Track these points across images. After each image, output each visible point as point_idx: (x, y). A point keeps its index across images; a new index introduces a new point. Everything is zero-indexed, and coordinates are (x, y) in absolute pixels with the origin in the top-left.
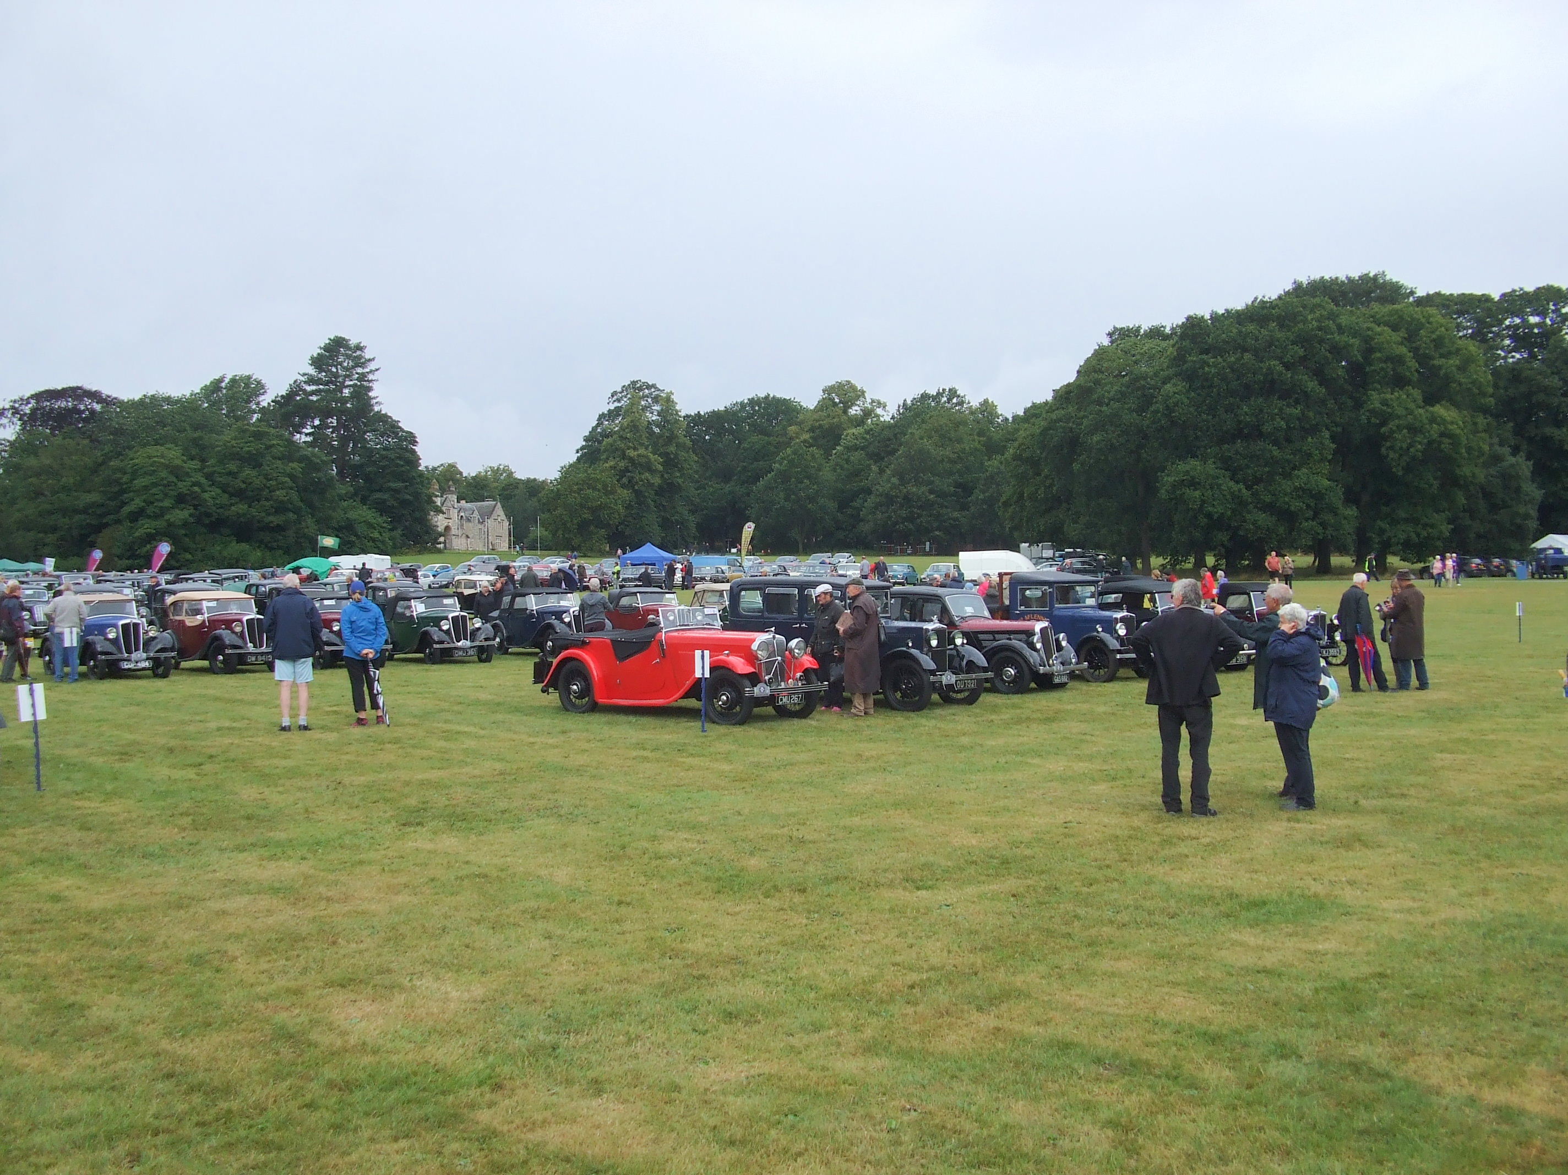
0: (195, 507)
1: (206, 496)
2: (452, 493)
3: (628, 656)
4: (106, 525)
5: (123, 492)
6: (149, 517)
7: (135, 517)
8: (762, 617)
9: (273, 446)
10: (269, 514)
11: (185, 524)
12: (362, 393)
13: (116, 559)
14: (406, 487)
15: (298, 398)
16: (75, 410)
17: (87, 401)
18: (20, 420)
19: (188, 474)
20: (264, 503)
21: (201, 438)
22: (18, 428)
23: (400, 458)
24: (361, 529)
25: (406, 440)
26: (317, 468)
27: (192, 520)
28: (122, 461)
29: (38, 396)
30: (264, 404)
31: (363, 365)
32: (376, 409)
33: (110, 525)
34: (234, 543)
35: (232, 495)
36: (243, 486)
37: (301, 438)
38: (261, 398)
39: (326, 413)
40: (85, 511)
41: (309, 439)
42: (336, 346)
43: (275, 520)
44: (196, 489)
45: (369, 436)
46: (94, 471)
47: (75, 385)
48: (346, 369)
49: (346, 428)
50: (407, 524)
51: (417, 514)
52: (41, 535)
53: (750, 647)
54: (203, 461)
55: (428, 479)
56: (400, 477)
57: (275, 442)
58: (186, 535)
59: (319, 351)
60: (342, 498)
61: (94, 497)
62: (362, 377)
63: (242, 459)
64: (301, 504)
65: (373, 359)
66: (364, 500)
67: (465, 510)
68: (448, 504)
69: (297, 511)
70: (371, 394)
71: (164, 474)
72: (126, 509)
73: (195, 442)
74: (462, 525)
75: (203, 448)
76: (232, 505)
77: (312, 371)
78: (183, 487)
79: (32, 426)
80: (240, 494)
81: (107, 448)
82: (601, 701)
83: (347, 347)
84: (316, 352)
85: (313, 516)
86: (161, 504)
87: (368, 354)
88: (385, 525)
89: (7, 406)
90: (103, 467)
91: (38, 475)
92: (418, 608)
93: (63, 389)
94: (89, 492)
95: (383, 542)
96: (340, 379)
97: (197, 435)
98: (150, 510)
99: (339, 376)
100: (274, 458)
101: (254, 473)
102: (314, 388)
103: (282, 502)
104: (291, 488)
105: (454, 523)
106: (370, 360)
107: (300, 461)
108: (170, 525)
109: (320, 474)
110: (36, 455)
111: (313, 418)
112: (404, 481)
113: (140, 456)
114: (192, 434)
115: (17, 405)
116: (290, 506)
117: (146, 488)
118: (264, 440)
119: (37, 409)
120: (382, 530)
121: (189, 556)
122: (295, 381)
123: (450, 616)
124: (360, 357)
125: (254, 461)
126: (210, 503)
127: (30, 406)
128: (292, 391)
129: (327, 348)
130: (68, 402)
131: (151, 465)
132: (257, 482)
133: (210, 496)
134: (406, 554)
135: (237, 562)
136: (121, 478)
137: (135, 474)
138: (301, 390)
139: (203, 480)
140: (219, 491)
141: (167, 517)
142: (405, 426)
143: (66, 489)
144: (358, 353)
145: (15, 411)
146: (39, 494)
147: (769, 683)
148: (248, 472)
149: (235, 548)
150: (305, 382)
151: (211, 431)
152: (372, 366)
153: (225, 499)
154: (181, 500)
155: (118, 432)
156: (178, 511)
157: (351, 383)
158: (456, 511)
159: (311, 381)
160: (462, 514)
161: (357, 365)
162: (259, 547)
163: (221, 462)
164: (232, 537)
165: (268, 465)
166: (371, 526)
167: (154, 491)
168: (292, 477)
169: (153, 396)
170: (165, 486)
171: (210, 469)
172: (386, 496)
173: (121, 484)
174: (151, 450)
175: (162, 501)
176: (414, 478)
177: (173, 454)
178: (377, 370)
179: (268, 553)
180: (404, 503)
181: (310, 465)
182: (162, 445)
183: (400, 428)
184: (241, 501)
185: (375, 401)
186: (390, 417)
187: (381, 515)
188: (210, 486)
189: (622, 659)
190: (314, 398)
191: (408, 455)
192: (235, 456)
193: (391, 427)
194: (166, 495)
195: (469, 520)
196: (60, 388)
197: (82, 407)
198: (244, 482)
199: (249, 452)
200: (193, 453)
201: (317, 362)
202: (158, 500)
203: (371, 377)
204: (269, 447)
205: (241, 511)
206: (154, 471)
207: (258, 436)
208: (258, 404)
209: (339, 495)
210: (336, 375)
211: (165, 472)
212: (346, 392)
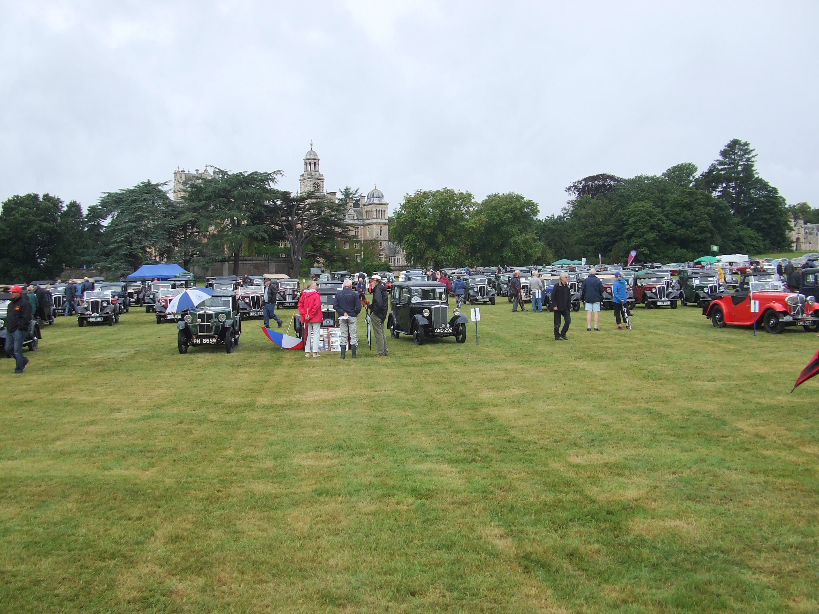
0: (659, 231)
1: (664, 225)
2: (801, 219)
3: (738, 303)
4: (616, 242)
5: (624, 225)
6: (636, 237)
7: (630, 237)
8: (814, 286)
9: (699, 199)
10: (696, 234)
11: (655, 240)
12: (748, 168)
13: (620, 258)
14: (772, 218)
15: (714, 173)
16: (604, 186)
17: (608, 181)
18: (578, 191)
19: (655, 215)
20: (693, 228)
21: (662, 197)
22: (577, 195)
23: (768, 202)
24: (746, 240)
25: (772, 192)
26: (721, 209)
27: (658, 238)
28: (624, 209)
29: (585, 180)
30: (697, 177)
31: (748, 153)
32: (756, 176)
33: (619, 241)
34: (679, 249)
35: (678, 225)
36: (684, 220)
37: (715, 194)
38: (694, 174)
39: (728, 180)
40: (606, 235)
41: (720, 194)
42: (734, 144)
43: (700, 237)
44: (660, 222)
45: (752, 191)
46: (611, 215)
47: (602, 173)
48: (740, 156)
49: (740, 187)
50: (773, 237)
51: (779, 232)
52: (587, 247)
53: (784, 299)
54: (663, 208)
55: (785, 212)
56: (769, 212)
57: (699, 197)
58: (655, 245)
59: (725, 148)
60: (735, 224)
61: (611, 228)
62: (748, 160)
63: (683, 207)
64: (713, 228)
65: (754, 150)
66: (749, 225)
67: (809, 228)
68: (799, 225)
69: (711, 232)
70: (753, 168)
71: (643, 215)
72: (626, 233)
73: (659, 198)
74: (807, 237)
75: (663, 201)
76: (678, 230)
77: (721, 158)
78: (653, 221)
79: (583, 194)
80: (682, 224)
81: (617, 203)
82: (728, 323)
83: (740, 144)
84: (722, 148)
85: (720, 234)
86: (642, 230)
87: (751, 147)
88: (760, 238)
89: (572, 185)
90: (615, 213)
91: (585, 218)
92: (696, 282)
93: (597, 175)
94: (608, 225)
95: (759, 247)
96: (736, 162)
97: (661, 194)
98: (637, 233)
99: (736, 160)
100: (699, 205)
101: (689, 213)
102: (722, 167)
103: (703, 227)
104: (708, 220)
105: (802, 236)
106: (752, 150)
107: (713, 206)
108: (646, 240)
109: (723, 213)
110: (584, 208)
111: (722, 183)
112: (771, 214)
113: (631, 207)
114: (657, 195)
115: (576, 184)
116: (707, 229)
117: (635, 222)
118: (695, 196)
119: (586, 186)
120: (758, 241)
121: (656, 256)
122: (712, 165)
123: (709, 286)
124: (747, 149)
125: (688, 207)
126: (667, 229)
127: (582, 184)
128: (711, 169)
129: (729, 146)
130: (599, 182)
131: (638, 211)
132: (690, 218)
133: (667, 225)
134: (772, 253)
135: (680, 258)
136: (623, 218)
137: (630, 216)
138: (716, 168)
139: (663, 218)
140: (671, 223)
141: (645, 237)
142: (772, 184)
143: (598, 224)
144: (746, 147)
145: (576, 187)
146: (586, 227)
147: (793, 316)
148: (686, 213)
149: (680, 251)
150: (718, 164)
151: (669, 193)
152: (753, 153)
153: (674, 227)
154: (652, 228)
155: (622, 196)
156: (650, 234)
157: (742, 163)
158: (803, 229)
159: (721, 163)
160: (807, 231)
161: (745, 154)
162: (691, 251)
163: (672, 208)
164: (678, 246)
165: (696, 209)
166: (752, 239)
167: (638, 224)
168: (708, 214)
169: (640, 176)
170: (644, 221)
171: (667, 212)
172: (761, 223)
173: (623, 221)
174: (639, 204)
175: (642, 229)
176: (776, 212)
177: (648, 205)
178: (756, 155)
179: (696, 254)
180: (771, 226)
181: (718, 207)
182: (643, 201)
183: (769, 185)
184: (682, 227)
185: (755, 172)
186: (763, 180)
187: (758, 233)
188: (667, 220)
189: (735, 304)
190: (722, 172)
191: (773, 200)
192: (678, 205)
193: (764, 185)
194: (644, 226)
195: (811, 234)
196: (596, 175)
197: (606, 184)
198: (684, 218)
199: (686, 203)
200: (659, 204)
201: (724, 154)
202: (640, 228)
203: (753, 159)
204: (696, 200)
205: (682, 233)
206: (639, 214)
207: (691, 194)
208: (694, 177)
209: (734, 223)
210: (734, 160)
211: (644, 214)
212: (739, 168)
